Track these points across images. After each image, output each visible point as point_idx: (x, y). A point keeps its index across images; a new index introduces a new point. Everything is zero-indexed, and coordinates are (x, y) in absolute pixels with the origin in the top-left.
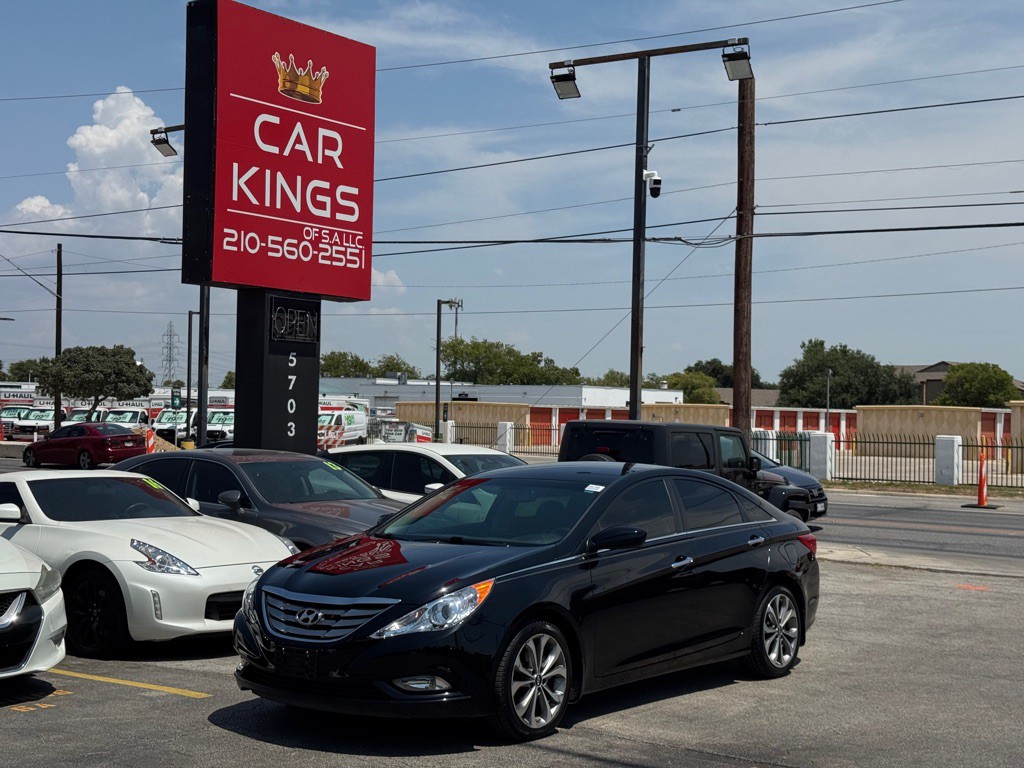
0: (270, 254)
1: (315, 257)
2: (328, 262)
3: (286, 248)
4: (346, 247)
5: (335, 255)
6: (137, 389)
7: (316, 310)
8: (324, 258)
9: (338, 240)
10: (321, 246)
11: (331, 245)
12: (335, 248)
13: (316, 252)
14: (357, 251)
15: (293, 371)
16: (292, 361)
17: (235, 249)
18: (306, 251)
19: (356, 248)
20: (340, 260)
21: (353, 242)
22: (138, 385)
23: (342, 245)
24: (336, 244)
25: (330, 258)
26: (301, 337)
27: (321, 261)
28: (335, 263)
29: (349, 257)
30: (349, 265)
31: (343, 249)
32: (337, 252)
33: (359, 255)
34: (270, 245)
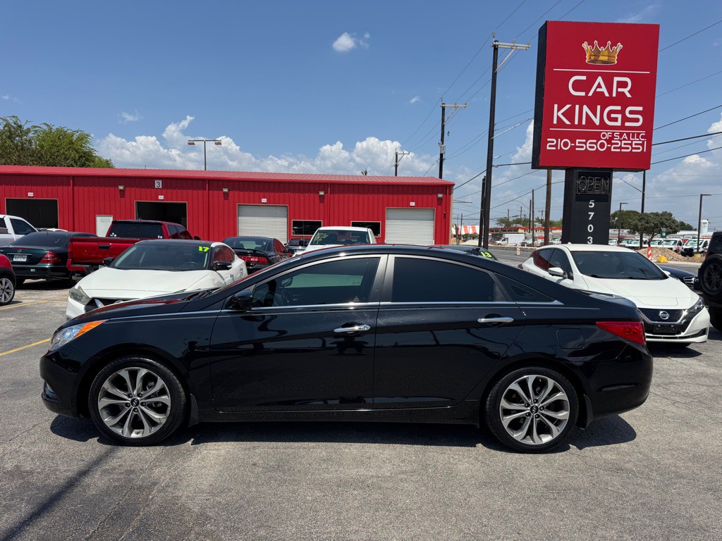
0: (577, 149)
1: (609, 149)
2: (619, 150)
3: (588, 145)
4: (632, 141)
5: (623, 146)
6: (670, 230)
7: (608, 177)
8: (614, 148)
9: (626, 137)
10: (613, 142)
11: (621, 141)
12: (623, 142)
13: (609, 146)
14: (641, 142)
15: (592, 210)
16: (591, 205)
17: (554, 148)
18: (602, 145)
19: (640, 140)
20: (628, 148)
21: (638, 137)
22: (671, 228)
23: (629, 140)
24: (624, 139)
25: (621, 148)
26: (597, 192)
27: (613, 150)
28: (623, 150)
29: (634, 146)
30: (633, 151)
31: (630, 142)
32: (625, 144)
33: (642, 145)
34: (577, 144)
